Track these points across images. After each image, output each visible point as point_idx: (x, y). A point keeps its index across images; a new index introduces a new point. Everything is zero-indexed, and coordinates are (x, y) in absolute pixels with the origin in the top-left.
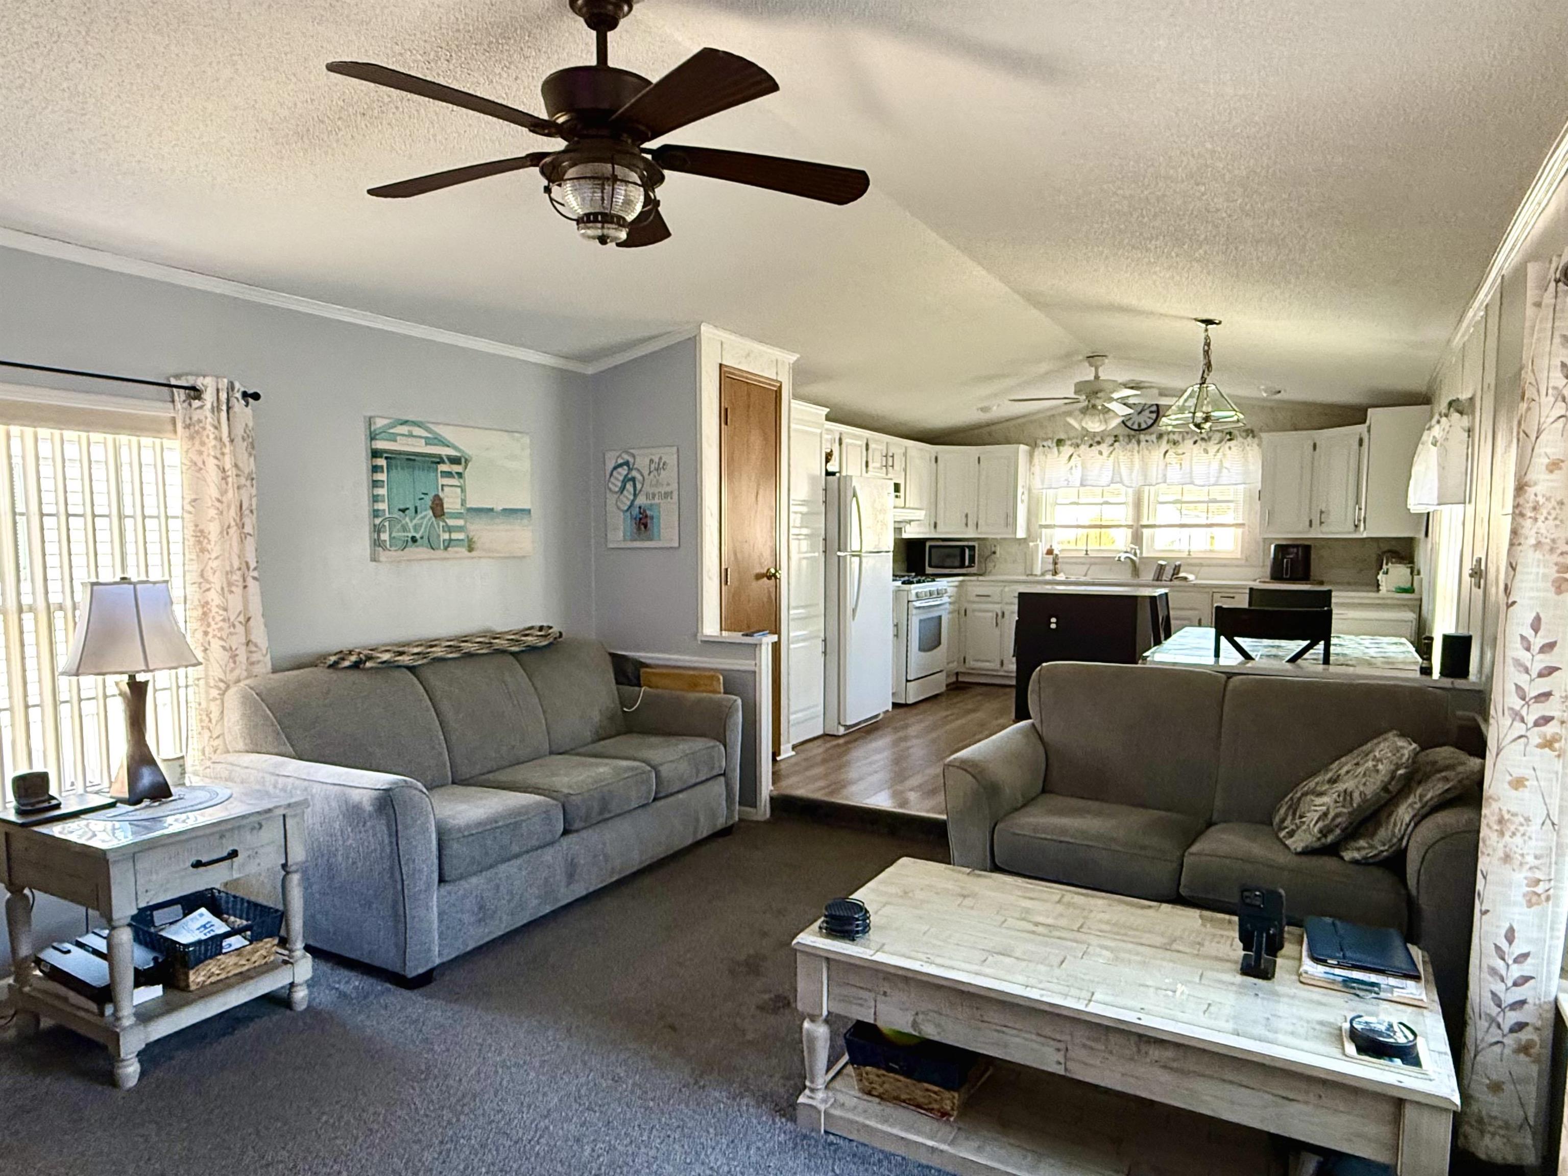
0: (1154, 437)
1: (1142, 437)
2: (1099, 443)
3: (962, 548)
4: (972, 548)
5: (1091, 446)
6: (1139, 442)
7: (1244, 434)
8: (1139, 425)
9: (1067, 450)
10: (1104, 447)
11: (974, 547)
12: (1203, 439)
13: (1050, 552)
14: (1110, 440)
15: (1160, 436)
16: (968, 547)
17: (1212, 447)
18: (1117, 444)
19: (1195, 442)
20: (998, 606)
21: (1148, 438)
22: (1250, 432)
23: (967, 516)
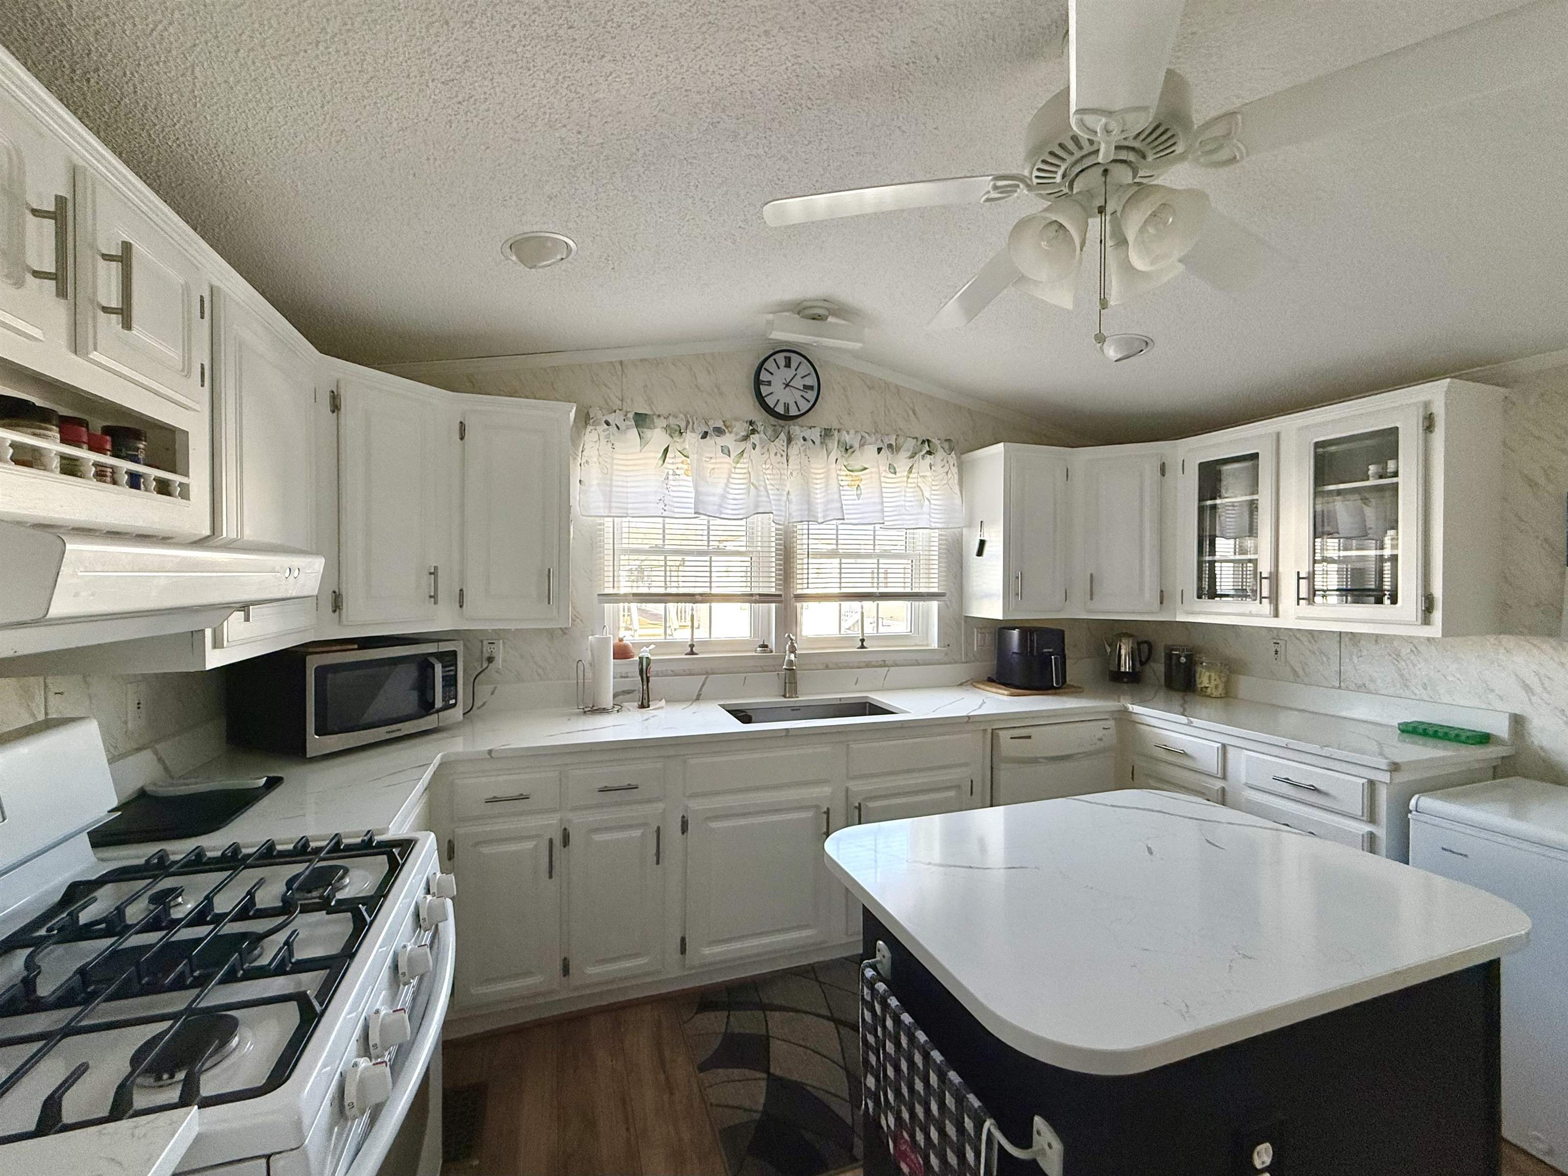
0: (815, 434)
1: (796, 430)
2: (719, 431)
3: (424, 665)
4: (449, 659)
5: (705, 435)
6: (789, 440)
7: (946, 445)
8: (787, 407)
9: (658, 437)
10: (728, 440)
11: (454, 653)
12: (890, 446)
13: (622, 653)
14: (741, 429)
15: (827, 433)
16: (440, 656)
17: (902, 462)
18: (755, 438)
19: (879, 450)
20: (558, 816)
21: (807, 433)
22: (951, 445)
23: (434, 573)
